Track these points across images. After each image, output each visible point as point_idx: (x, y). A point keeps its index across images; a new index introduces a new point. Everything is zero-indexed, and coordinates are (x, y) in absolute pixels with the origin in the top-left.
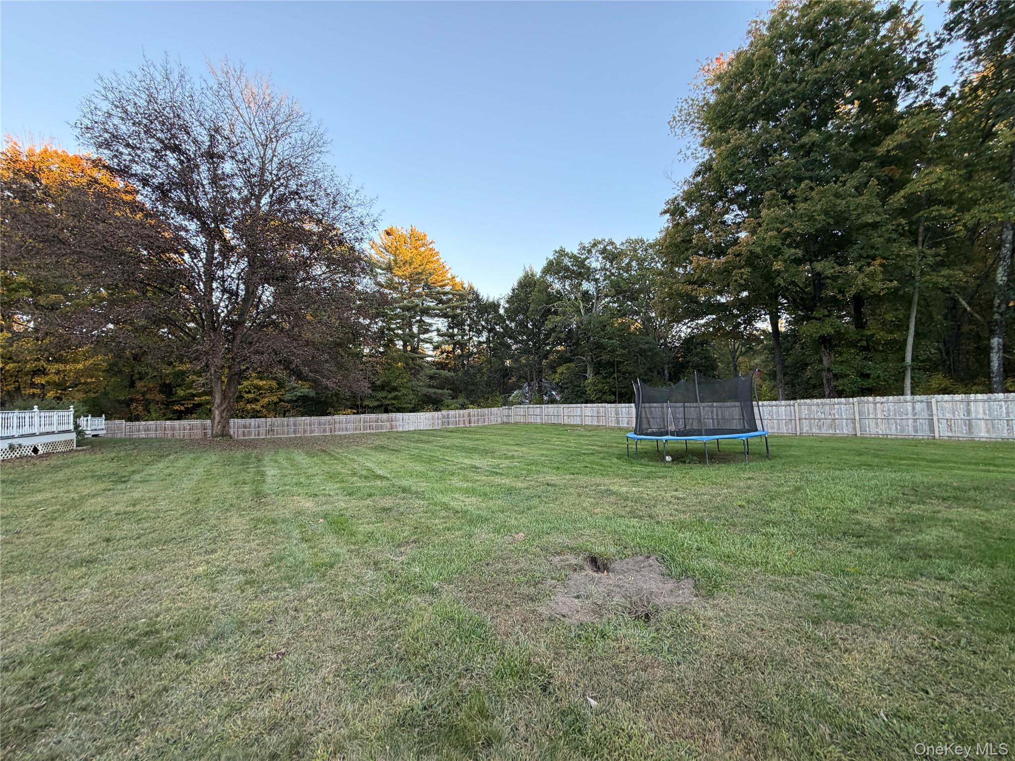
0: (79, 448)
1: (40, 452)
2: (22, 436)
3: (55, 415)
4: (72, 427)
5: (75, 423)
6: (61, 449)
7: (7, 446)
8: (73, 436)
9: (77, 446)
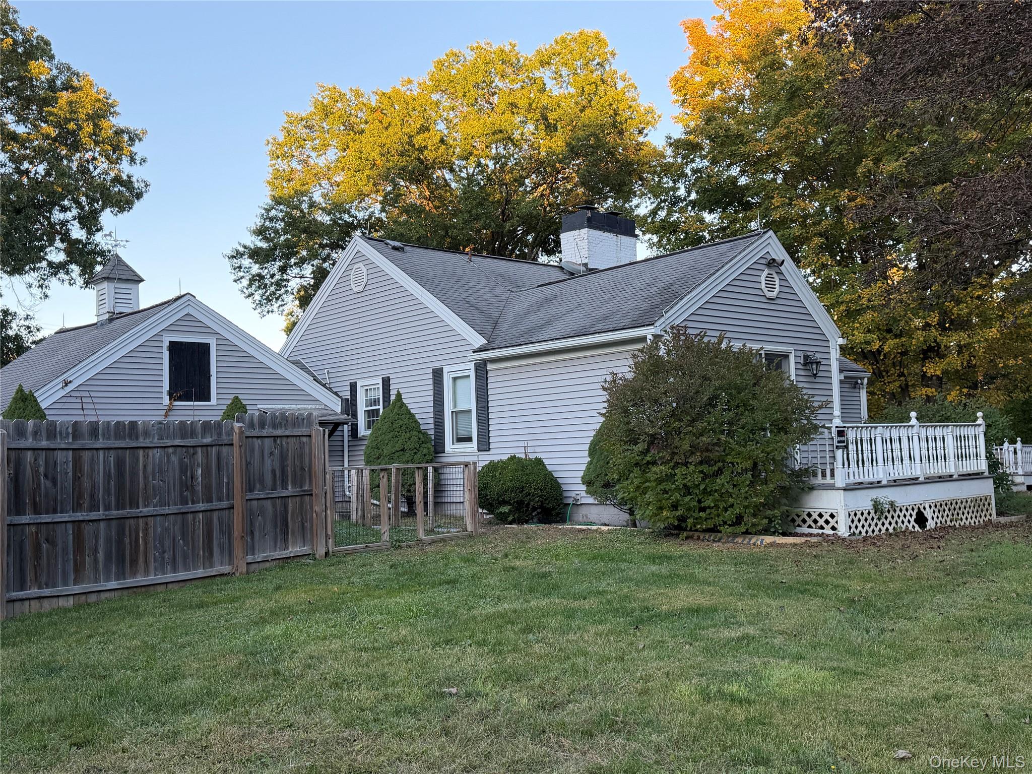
0: (1003, 520)
1: (930, 524)
2: (895, 483)
3: (948, 434)
4: (983, 466)
5: (990, 456)
6: (968, 520)
7: (868, 506)
8: (986, 488)
9: (999, 514)
